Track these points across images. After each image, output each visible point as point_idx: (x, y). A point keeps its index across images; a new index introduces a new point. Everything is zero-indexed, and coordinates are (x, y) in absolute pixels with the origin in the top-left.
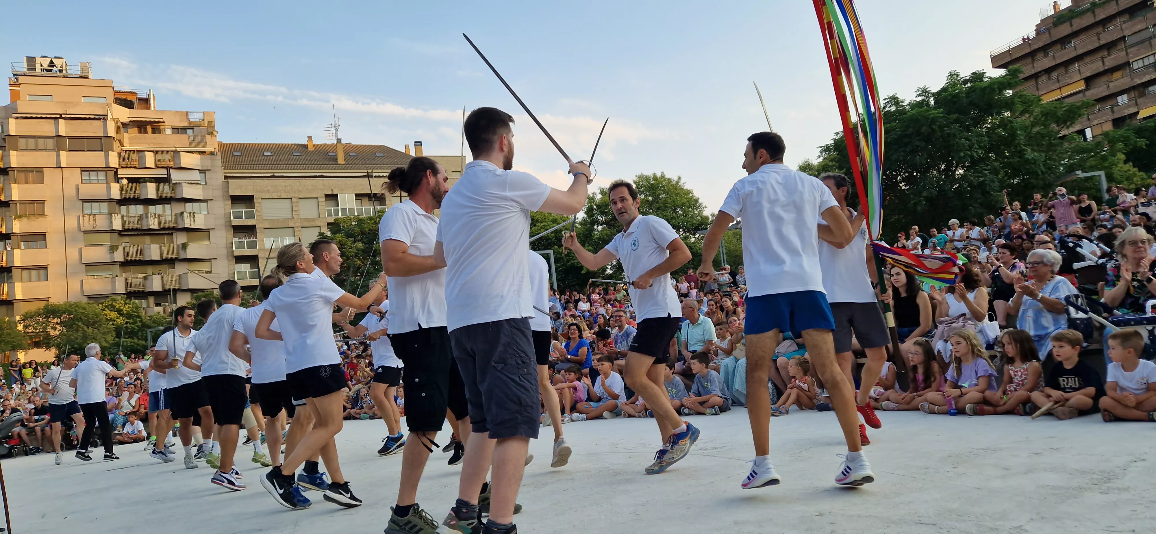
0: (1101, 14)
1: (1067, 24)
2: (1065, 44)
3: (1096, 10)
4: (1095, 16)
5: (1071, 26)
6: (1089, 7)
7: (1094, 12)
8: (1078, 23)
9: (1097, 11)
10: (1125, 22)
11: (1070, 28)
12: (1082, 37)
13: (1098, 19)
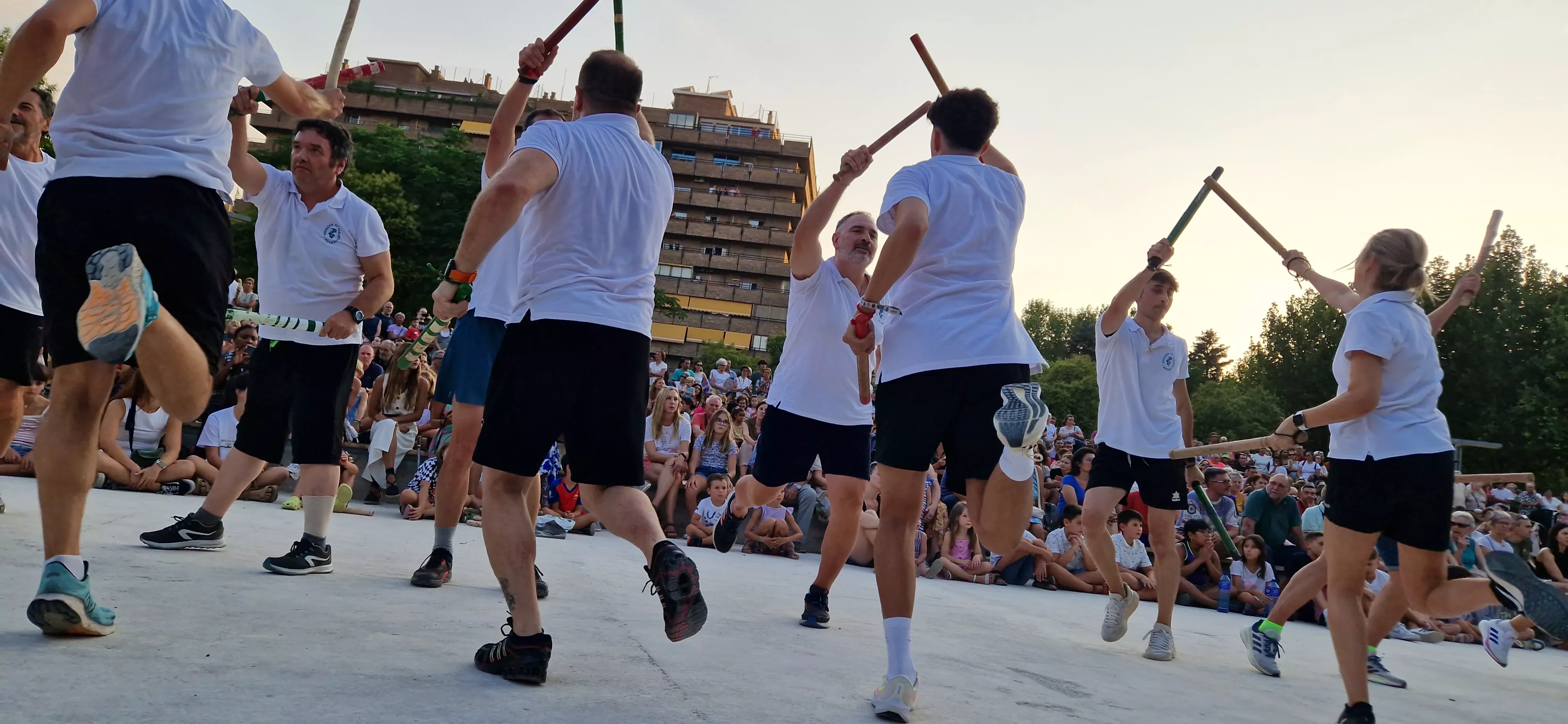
0: (404, 108)
1: (365, 96)
2: (349, 117)
3: (400, 100)
4: (396, 105)
5: (368, 100)
6: (394, 92)
7: (397, 101)
8: (375, 103)
9: (401, 102)
10: (423, 130)
11: (366, 103)
12: (372, 119)
13: (399, 110)
